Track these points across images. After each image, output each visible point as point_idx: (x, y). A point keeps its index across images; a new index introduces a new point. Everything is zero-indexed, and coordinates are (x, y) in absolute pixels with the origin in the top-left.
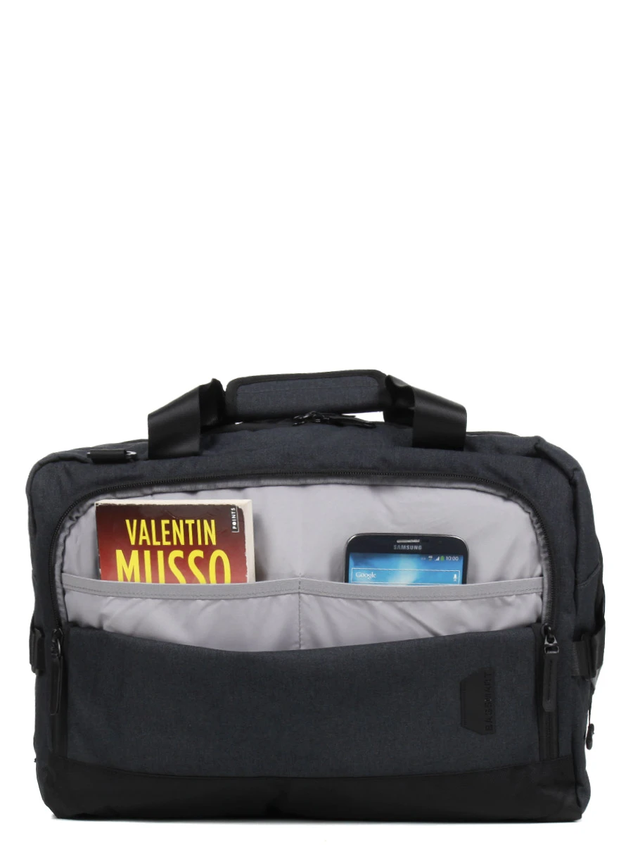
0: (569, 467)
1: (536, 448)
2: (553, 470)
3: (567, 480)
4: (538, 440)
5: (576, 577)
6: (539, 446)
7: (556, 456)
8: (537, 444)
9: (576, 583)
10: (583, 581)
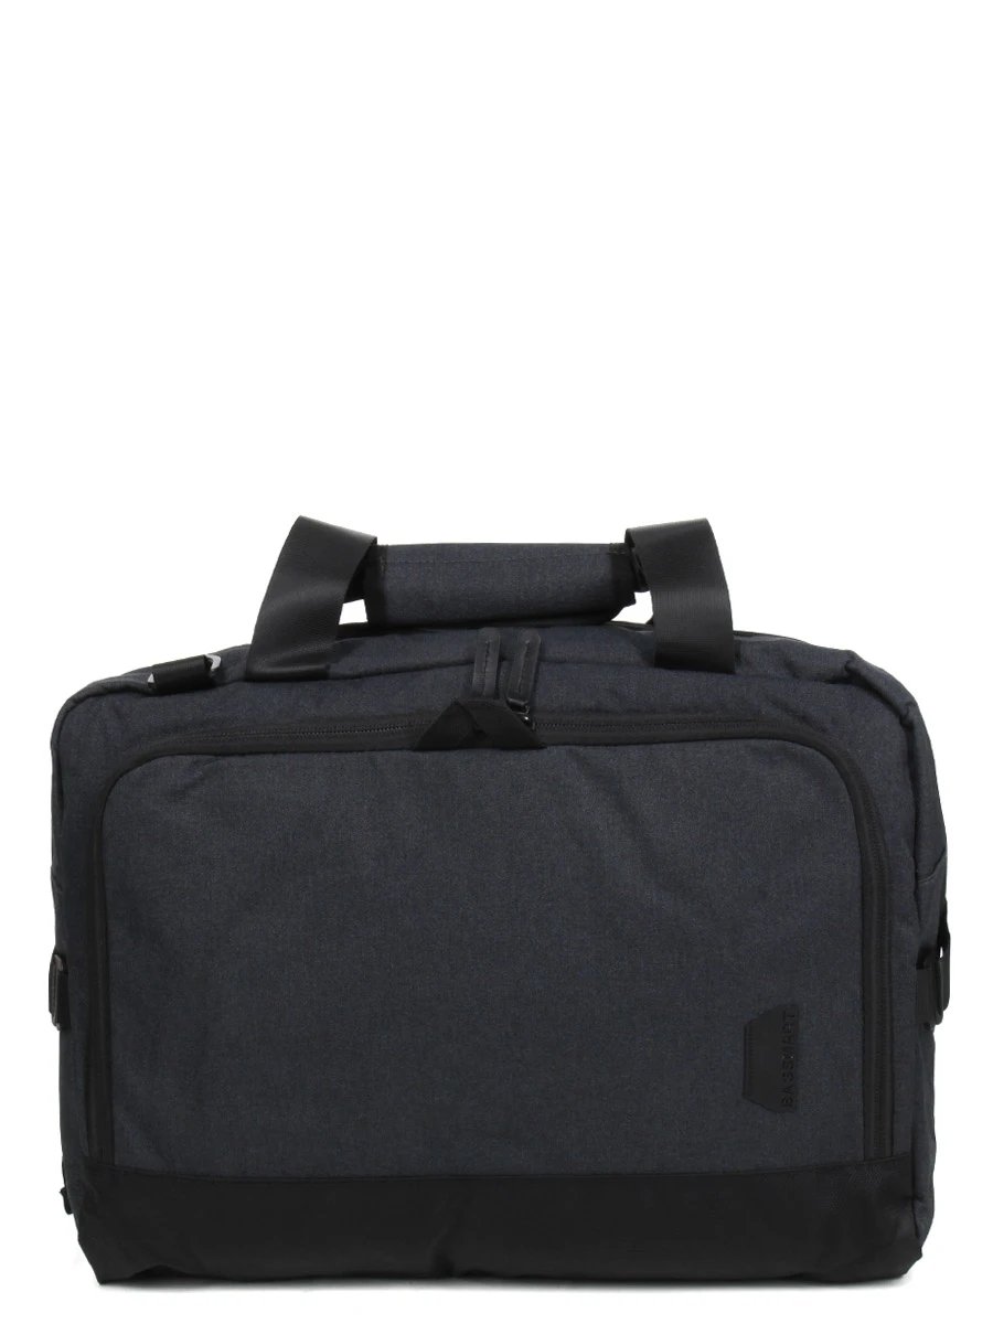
0: (899, 701)
1: (847, 668)
2: (876, 703)
3: (897, 720)
4: (850, 656)
5: (916, 867)
6: (852, 666)
7: (880, 683)
8: (848, 662)
9: (917, 876)
10: (927, 875)
